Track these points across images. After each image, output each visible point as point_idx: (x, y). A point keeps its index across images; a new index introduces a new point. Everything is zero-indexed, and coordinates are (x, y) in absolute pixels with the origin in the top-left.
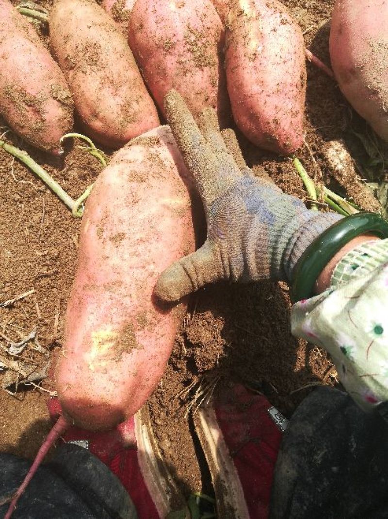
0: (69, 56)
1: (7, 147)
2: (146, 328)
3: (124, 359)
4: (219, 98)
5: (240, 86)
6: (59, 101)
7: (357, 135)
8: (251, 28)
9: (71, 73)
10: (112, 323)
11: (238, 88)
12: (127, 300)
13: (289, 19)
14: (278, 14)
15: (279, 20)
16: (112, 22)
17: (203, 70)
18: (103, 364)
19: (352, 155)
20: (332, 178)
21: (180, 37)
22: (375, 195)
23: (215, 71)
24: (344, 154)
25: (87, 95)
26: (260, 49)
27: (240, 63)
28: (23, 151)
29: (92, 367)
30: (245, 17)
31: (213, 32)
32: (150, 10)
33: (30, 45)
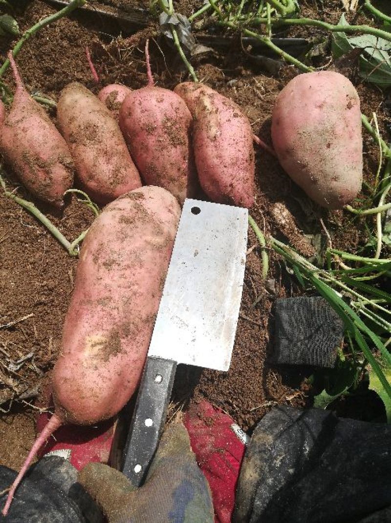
0: (73, 132)
1: (18, 199)
2: (129, 337)
3: (110, 360)
4: (189, 168)
5: (204, 159)
6: (64, 165)
7: (295, 198)
8: (212, 120)
9: (74, 145)
10: (103, 330)
11: (203, 161)
12: (115, 312)
13: (239, 113)
14: (232, 110)
15: (232, 113)
16: (107, 110)
17: (176, 147)
18: (95, 362)
19: (292, 213)
20: (278, 230)
21: (160, 123)
22: (312, 244)
23: (186, 148)
24: (286, 213)
25: (86, 161)
26: (218, 133)
27: (204, 143)
28: (30, 203)
29: (85, 364)
30: (208, 111)
31: (184, 120)
32: (137, 102)
33: (44, 123)
